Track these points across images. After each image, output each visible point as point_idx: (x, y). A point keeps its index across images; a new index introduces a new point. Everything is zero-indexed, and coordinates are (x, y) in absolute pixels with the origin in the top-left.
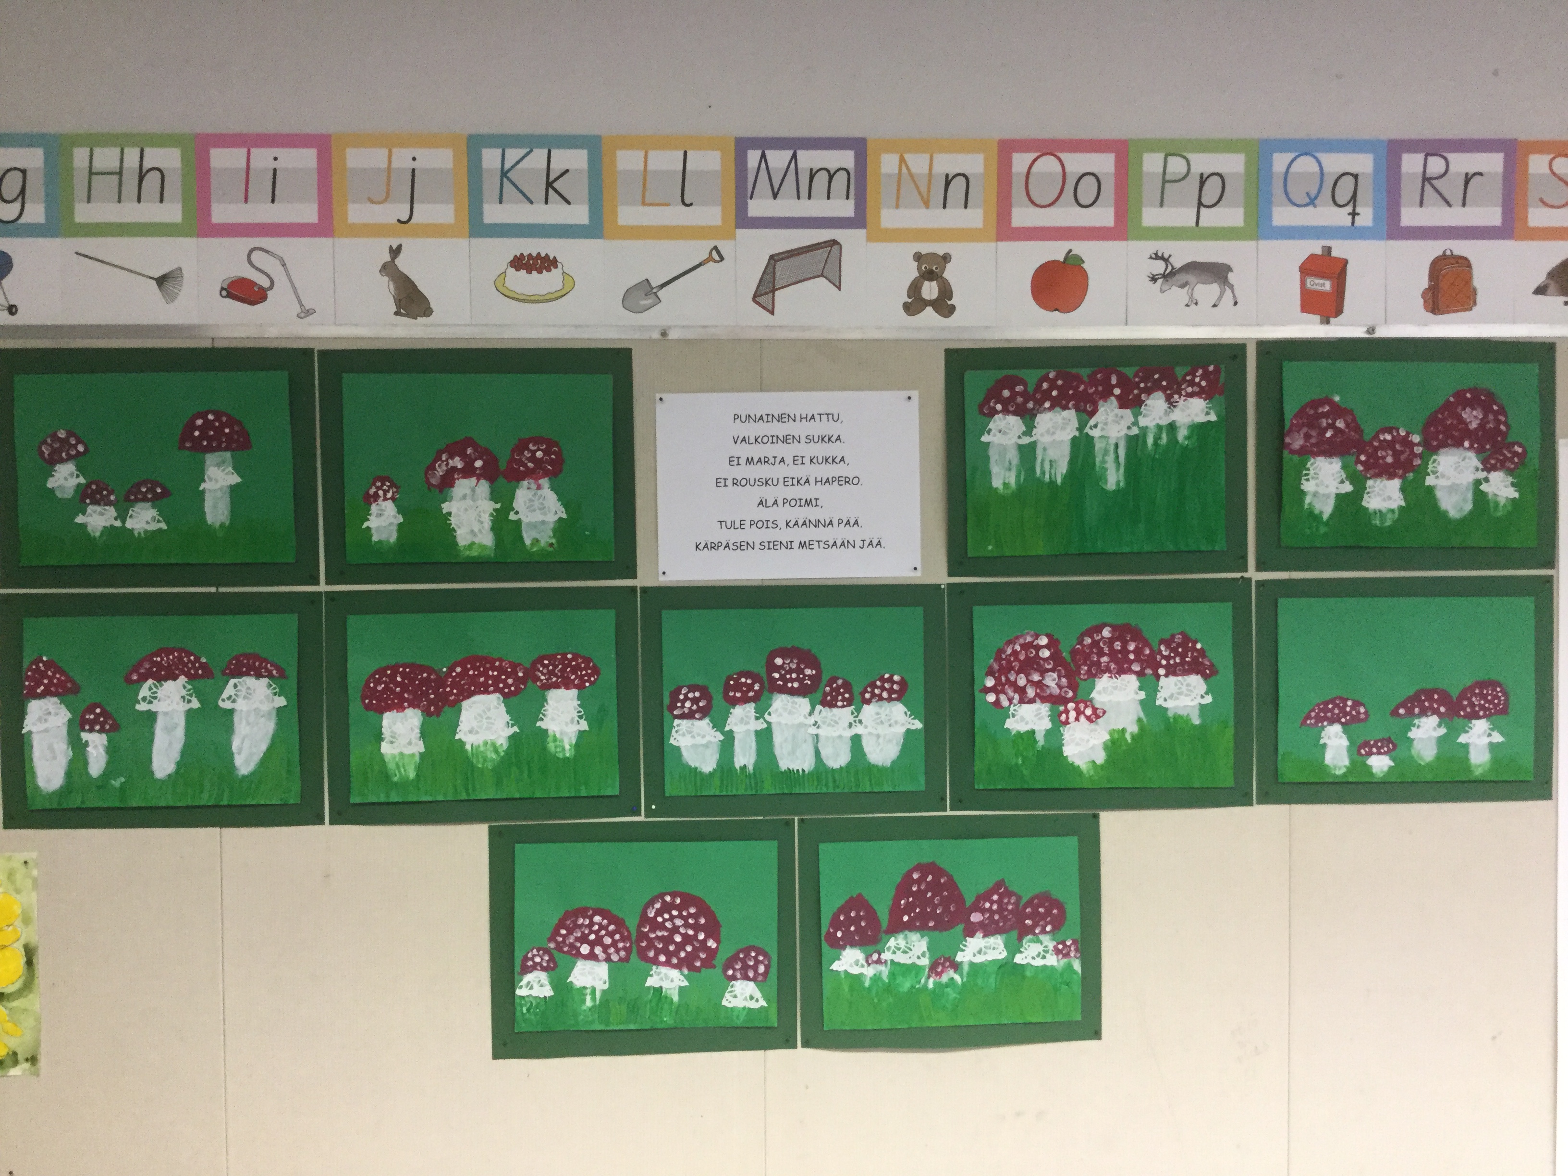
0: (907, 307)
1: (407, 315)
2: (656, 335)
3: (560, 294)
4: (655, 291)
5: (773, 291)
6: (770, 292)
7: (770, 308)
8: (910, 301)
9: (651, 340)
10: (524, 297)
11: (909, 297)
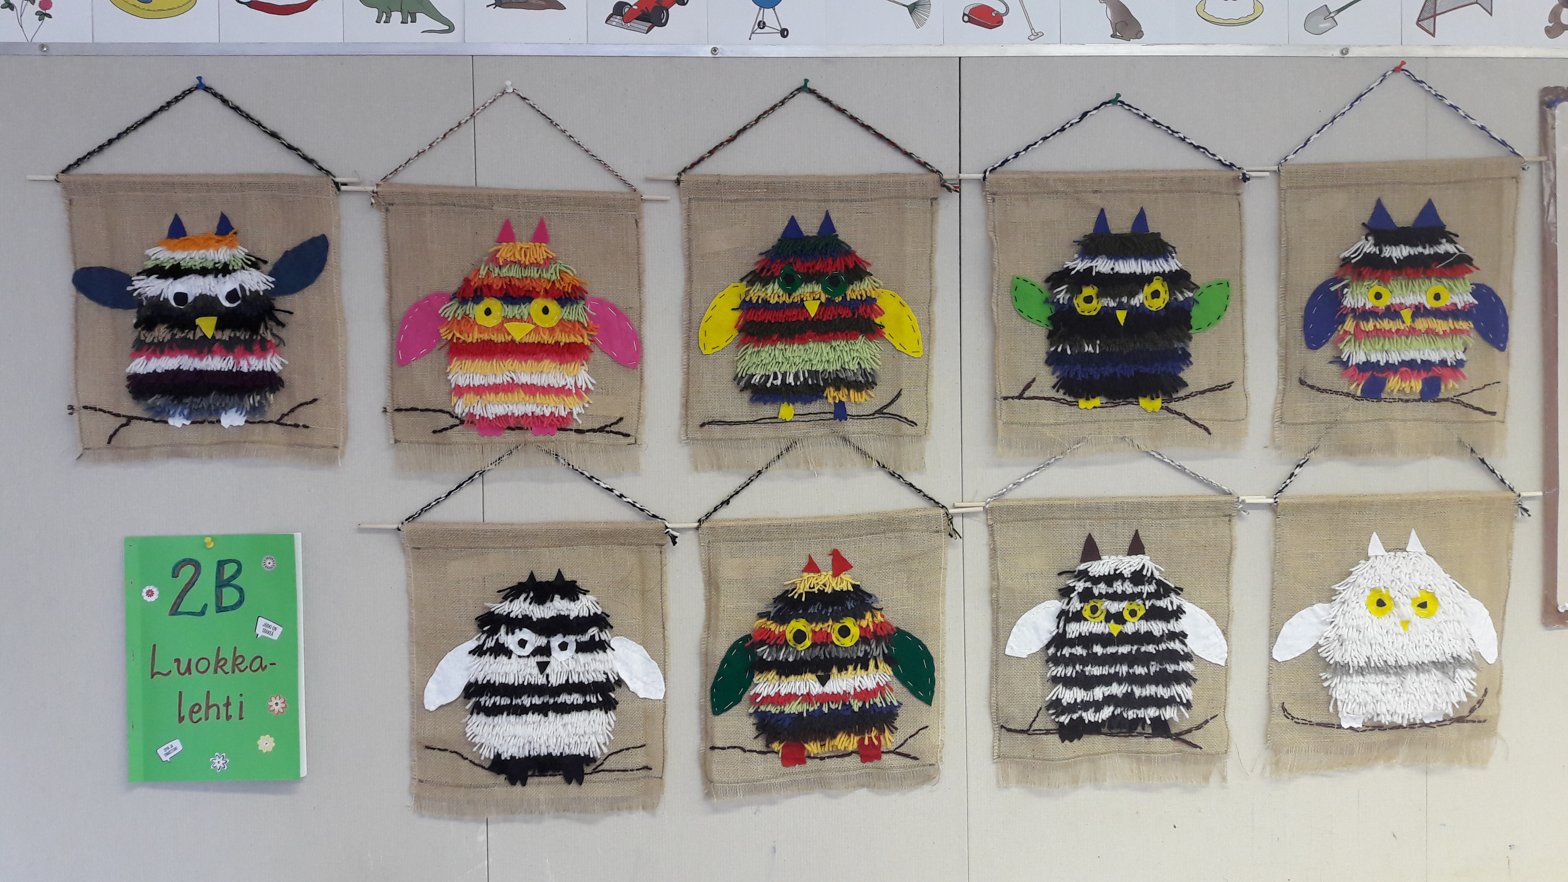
0: (1548, 31)
1: (1122, 37)
2: (1337, 53)
3: (1251, 18)
4: (1332, 15)
5: (1435, 16)
6: (1431, 17)
7: (1432, 32)
8: (1551, 25)
9: (1333, 58)
10: (1221, 21)
11: (1550, 22)
